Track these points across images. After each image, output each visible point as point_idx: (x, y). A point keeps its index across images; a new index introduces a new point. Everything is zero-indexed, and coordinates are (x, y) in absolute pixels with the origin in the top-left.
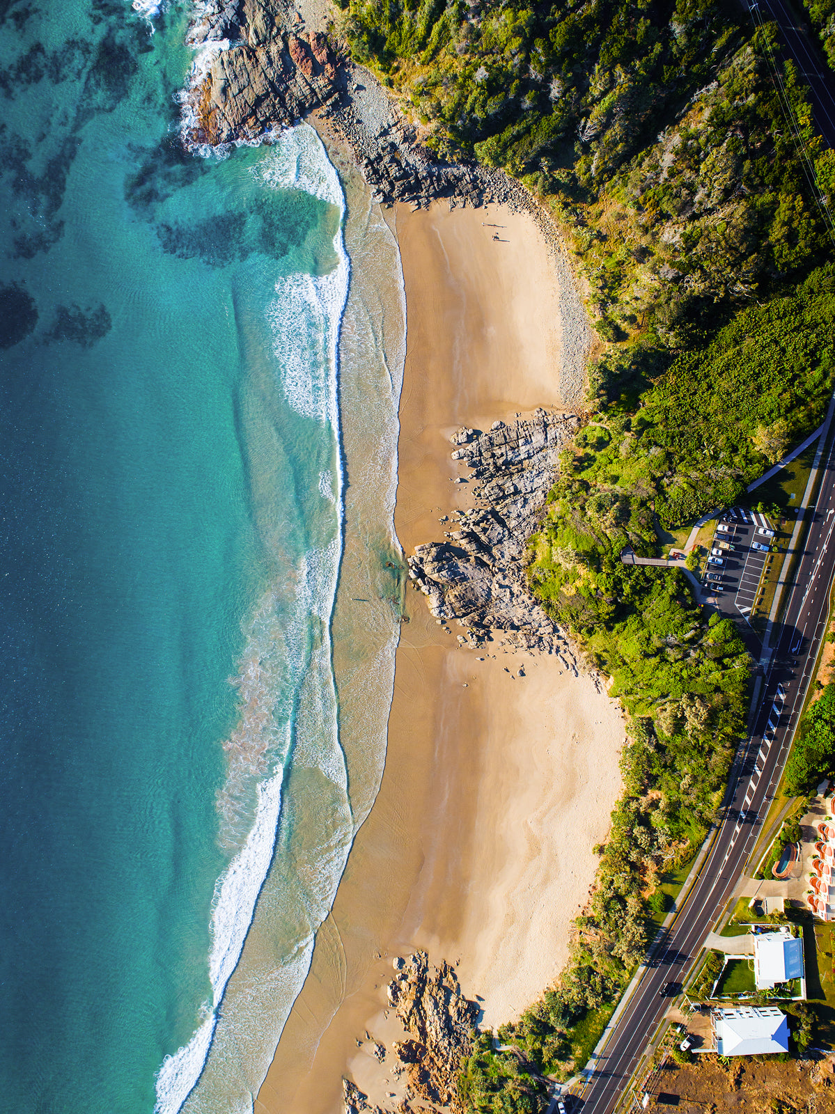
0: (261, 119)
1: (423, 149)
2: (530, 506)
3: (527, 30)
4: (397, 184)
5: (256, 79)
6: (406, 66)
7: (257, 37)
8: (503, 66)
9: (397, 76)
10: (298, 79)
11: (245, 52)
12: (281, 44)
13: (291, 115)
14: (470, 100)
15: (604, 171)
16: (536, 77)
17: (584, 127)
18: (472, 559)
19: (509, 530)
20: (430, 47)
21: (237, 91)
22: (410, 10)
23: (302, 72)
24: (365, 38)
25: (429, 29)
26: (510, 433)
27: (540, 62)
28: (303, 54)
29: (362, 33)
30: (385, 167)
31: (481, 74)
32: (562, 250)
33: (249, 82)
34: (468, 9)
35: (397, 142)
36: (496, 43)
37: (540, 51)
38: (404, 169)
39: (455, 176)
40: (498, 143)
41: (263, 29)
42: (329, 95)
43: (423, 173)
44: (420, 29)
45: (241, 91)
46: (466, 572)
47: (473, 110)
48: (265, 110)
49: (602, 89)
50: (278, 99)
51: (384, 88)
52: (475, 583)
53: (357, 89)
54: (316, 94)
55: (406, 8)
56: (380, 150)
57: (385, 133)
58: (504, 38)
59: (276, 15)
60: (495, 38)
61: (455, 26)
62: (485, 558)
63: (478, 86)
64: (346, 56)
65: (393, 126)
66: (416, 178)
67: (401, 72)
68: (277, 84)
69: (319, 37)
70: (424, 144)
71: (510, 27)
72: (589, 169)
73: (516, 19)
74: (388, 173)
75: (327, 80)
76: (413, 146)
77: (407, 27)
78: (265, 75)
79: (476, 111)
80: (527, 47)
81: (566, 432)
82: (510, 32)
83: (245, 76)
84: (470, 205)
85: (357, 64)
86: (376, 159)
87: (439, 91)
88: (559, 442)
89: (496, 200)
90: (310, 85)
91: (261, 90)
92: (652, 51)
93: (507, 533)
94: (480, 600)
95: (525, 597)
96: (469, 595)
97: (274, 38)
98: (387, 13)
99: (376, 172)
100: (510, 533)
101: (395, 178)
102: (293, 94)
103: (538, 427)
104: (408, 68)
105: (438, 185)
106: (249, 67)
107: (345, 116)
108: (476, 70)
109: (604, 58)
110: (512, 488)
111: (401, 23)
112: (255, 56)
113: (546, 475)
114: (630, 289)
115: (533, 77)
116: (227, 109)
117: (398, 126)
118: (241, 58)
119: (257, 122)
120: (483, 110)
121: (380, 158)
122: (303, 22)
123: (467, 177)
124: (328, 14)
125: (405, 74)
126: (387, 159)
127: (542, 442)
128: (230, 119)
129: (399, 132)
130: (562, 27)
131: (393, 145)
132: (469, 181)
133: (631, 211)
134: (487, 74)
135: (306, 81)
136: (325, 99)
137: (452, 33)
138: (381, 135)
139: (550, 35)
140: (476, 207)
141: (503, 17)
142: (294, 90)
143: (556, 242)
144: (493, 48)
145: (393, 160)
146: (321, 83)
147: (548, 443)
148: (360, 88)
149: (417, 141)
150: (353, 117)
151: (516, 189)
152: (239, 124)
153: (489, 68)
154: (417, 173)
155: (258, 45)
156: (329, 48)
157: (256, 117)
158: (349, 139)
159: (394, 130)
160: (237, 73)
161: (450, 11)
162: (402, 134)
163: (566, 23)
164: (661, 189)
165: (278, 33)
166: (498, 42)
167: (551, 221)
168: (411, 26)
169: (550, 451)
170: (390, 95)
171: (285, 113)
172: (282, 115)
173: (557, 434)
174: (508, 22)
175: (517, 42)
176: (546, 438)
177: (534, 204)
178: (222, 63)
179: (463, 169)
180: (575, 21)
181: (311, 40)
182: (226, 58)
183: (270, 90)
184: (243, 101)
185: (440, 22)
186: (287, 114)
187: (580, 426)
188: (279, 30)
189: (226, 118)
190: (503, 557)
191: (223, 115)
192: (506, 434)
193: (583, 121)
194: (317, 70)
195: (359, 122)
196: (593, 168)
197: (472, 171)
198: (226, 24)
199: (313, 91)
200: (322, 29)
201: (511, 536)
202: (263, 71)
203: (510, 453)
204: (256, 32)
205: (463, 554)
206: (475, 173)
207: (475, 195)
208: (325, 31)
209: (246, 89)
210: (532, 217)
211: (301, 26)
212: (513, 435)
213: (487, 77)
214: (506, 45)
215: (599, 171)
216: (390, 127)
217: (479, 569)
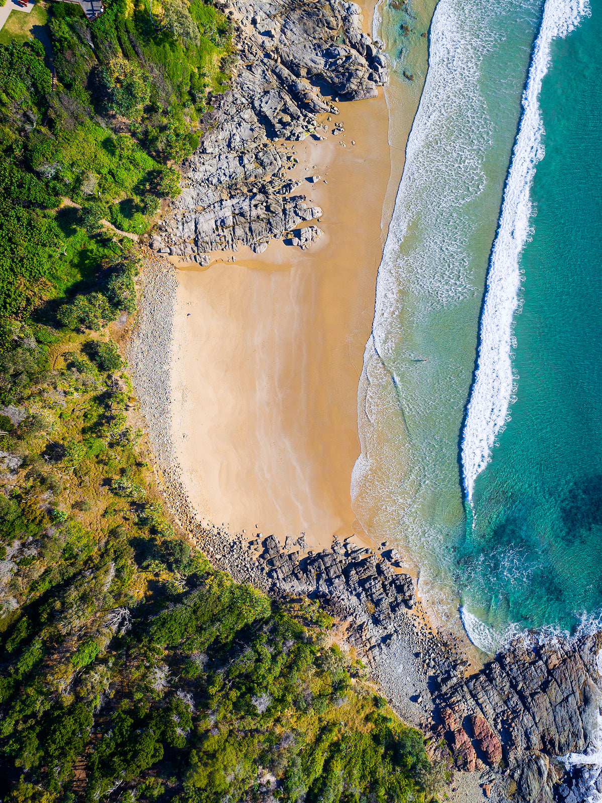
0: (541, 663)
1: (338, 614)
2: (222, 135)
3: (196, 759)
4: (373, 571)
5: (545, 713)
6: (356, 722)
7: (539, 769)
8: (231, 712)
9: (367, 711)
10: (492, 711)
11: (557, 749)
12: (512, 757)
13: (503, 667)
14: (277, 670)
15: (97, 568)
16: (186, 696)
17: (121, 624)
18: (303, 72)
19: (253, 108)
20: (325, 745)
21: (570, 699)
22: (352, 795)
23: (486, 722)
24: (410, 760)
25: (327, 768)
26: (244, 235)
27: (180, 714)
28: (485, 744)
29: (414, 767)
30: (387, 595)
31: (262, 703)
32: (161, 472)
33: (554, 711)
34: (275, 793)
35: (371, 626)
36: (240, 745)
37: (178, 731)
38: (364, 589)
39: (298, 579)
40: (241, 613)
41: (532, 778)
42: (455, 689)
43: (339, 583)
44: (338, 768)
45: (566, 700)
46: (313, 56)
47: (274, 658)
48: (537, 675)
49: (92, 673)
50: (519, 688)
51: (384, 696)
52: (302, 40)
53: (418, 697)
54: (471, 692)
55: (357, 796)
56: (392, 616)
57: (386, 639)
58: (228, 750)
59: (514, 795)
60: (241, 751)
61: (295, 770)
62: (286, 72)
63: (266, 687)
64: (430, 738)
65: (374, 646)
66: (347, 577)
67: (363, 715)
68: (520, 707)
69: (464, 766)
70: (336, 620)
71: (220, 765)
72: (119, 571)
73: (211, 776)
74: (384, 586)
75: (456, 708)
76: (350, 619)
77: (355, 772)
78: (534, 719)
79: (269, 656)
80: (196, 738)
81: (170, 230)
82: (220, 758)
83: (558, 719)
84: (279, 539)
85: (417, 728)
86: (398, 605)
87: (316, 686)
88: (179, 217)
89: (245, 544)
90: (478, 704)
91: (541, 700)
92: (17, 722)
93: (257, 104)
94: (296, 17)
95: (237, 16)
96: (310, 24)
97: (518, 766)
98: (382, 792)
99: (400, 589)
100: (252, 103)
101: (375, 579)
102: (499, 694)
103: (207, 239)
104: (353, 720)
105: (319, 567)
106: (553, 729)
107: (432, 663)
108: (268, 710)
109: (89, 715)
110: (246, 161)
111: (363, 777)
112: (544, 743)
113: (199, 176)
114: (71, 406)
115: (189, 696)
116: (584, 677)
117: (368, 646)
118: (563, 741)
119: (547, 660)
120: (259, 654)
121: (394, 607)
122: (481, 786)
123: (281, 576)
124: (450, 794)
125: (358, 712)
126: (385, 604)
127: (201, 219)
128: (580, 665)
129: (368, 637)
130: (145, 761)
131: (376, 621)
132: (279, 571)
133: (64, 509)
134: (253, 702)
135: (482, 709)
136: (459, 685)
137: (299, 761)
138: (389, 637)
139: (162, 752)
140: (271, 537)
141: (228, 780)
142: (497, 699)
143: (168, 484)
144: (244, 738)
145: (377, 603)
146: (463, 706)
147: (193, 216)
148: (414, 699)
149: (346, 624)
150: (424, 661)
151: (218, 557)
152: (570, 657)
153: (251, 711)
154: (347, 583)
155: (538, 758)
156: (451, 749)
157: (547, 666)
158: (430, 633)
159: (373, 642)
160: (568, 722)
161: (300, 791)
162: (364, 634)
163: (139, 767)
164: (17, 532)
165: (513, 771)
166: (236, 745)
167: (173, 511)
168: (350, 774)
169: (192, 207)
170: (376, 687)
171: (511, 670)
172: (515, 667)
173: (181, 227)
174: (223, 773)
175: (209, 745)
176: (196, 224)
177: (194, 535)
178: (585, 737)
179: (286, 587)
180: (125, 769)
181: (474, 761)
182: (581, 742)
183: (529, 700)
184: (563, 686)
185: (312, 778)
186: (508, 668)
187: (150, 235)
188: (512, 776)
189: (585, 666)
190: (264, 72)
191: (588, 671)
192: (249, 234)
193: (123, 632)
194: (469, 723)
195: (417, 655)
196: (112, 572)
197: (274, 584)
198: (577, 785)
199: (474, 696)
200: (458, 775)
201: (251, 98)
202: (536, 724)
203: (246, 208)
204: (540, 774)
205: (316, 79)
206: (270, 580)
207: (271, 552)
208: (455, 771)
209: (559, 700)
210: (198, 518)
211: (484, 780)
212: (239, 232)
213: (254, 699)
214: (226, 741)
215: (105, 568)
216: (379, 645)
217: (295, 58)
